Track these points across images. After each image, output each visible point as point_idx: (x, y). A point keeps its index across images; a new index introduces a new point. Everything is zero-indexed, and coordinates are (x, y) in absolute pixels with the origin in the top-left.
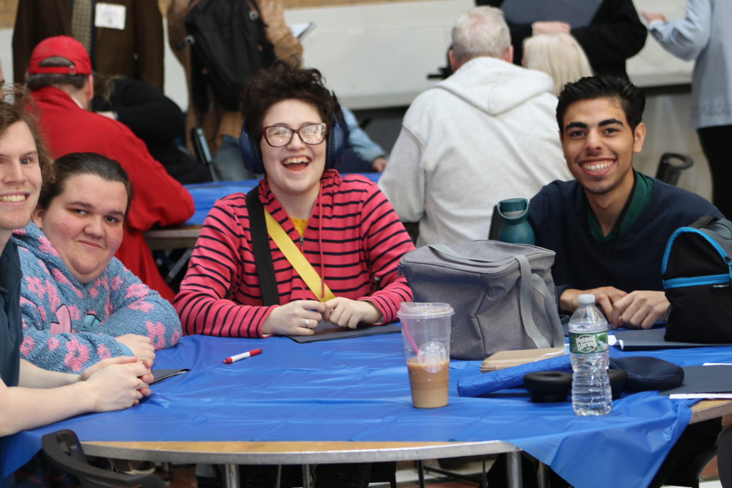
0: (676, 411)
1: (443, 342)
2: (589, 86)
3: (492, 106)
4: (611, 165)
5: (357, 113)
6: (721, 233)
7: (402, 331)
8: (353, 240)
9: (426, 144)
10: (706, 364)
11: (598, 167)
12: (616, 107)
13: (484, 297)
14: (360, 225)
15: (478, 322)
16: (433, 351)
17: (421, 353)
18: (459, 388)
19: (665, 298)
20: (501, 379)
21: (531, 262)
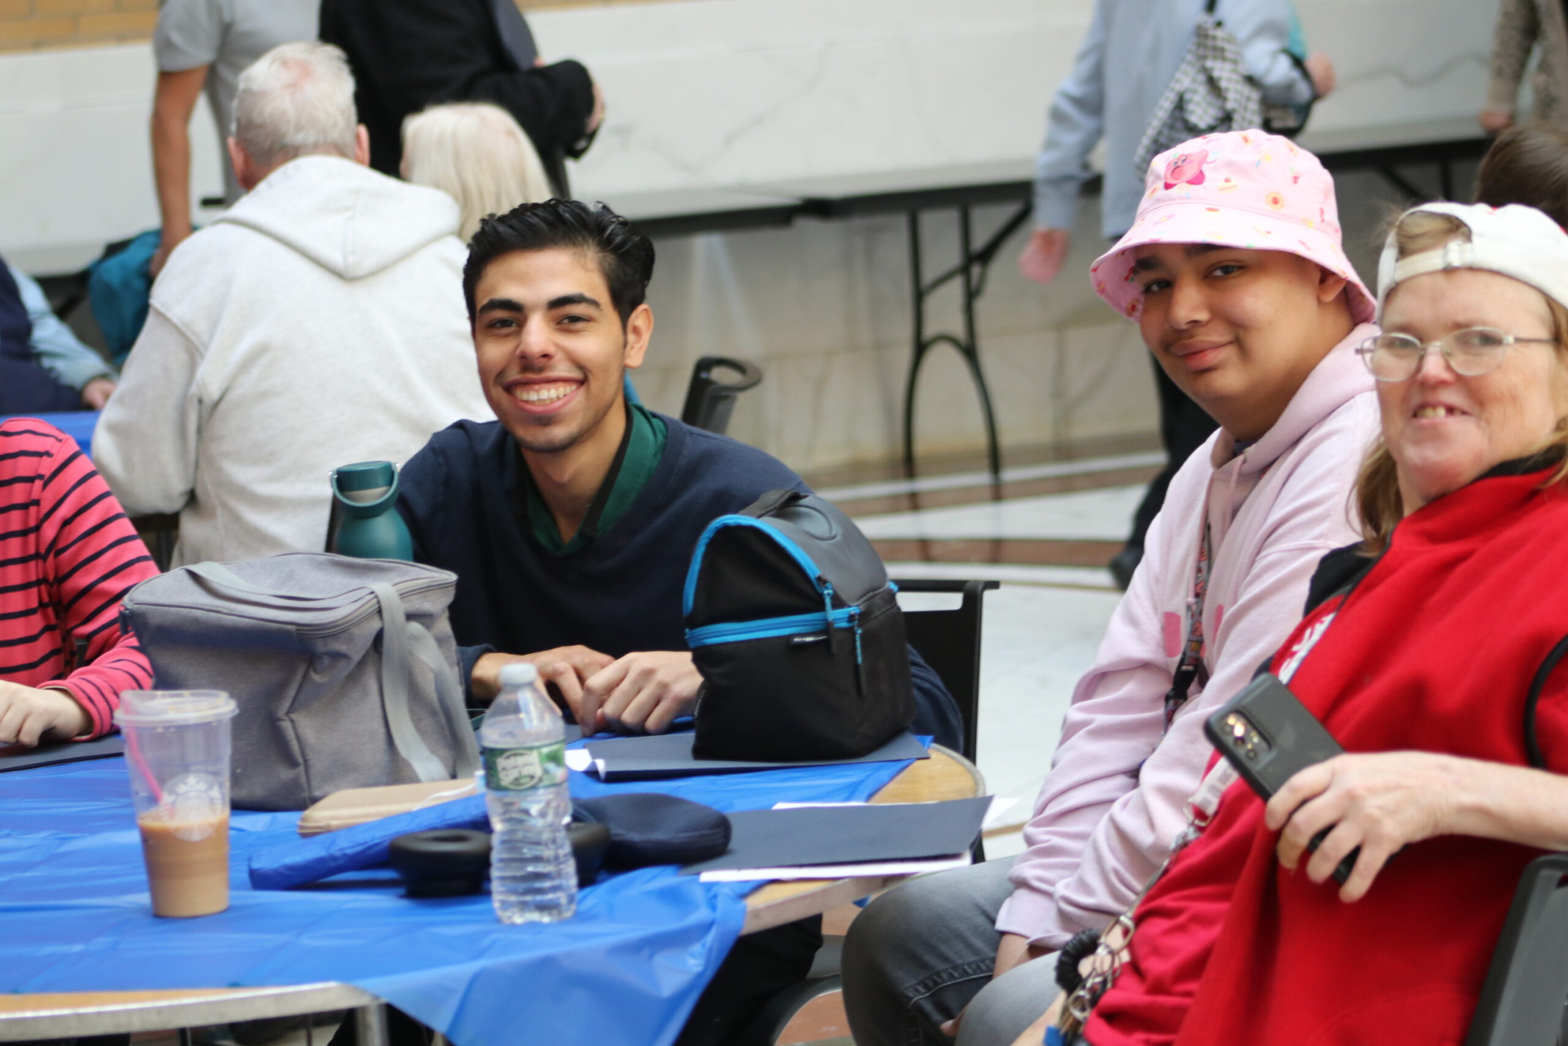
0: (713, 908)
1: (215, 774)
2: (530, 223)
3: (351, 259)
4: (572, 392)
5: (48, 284)
6: (808, 525)
7: (126, 752)
8: (24, 560)
9: (206, 346)
10: (780, 806)
11: (544, 396)
12: (587, 270)
13: (306, 676)
14: (38, 528)
15: (294, 728)
16: (193, 794)
17: (166, 798)
18: (253, 873)
19: (692, 667)
20: (341, 849)
21: (405, 599)
